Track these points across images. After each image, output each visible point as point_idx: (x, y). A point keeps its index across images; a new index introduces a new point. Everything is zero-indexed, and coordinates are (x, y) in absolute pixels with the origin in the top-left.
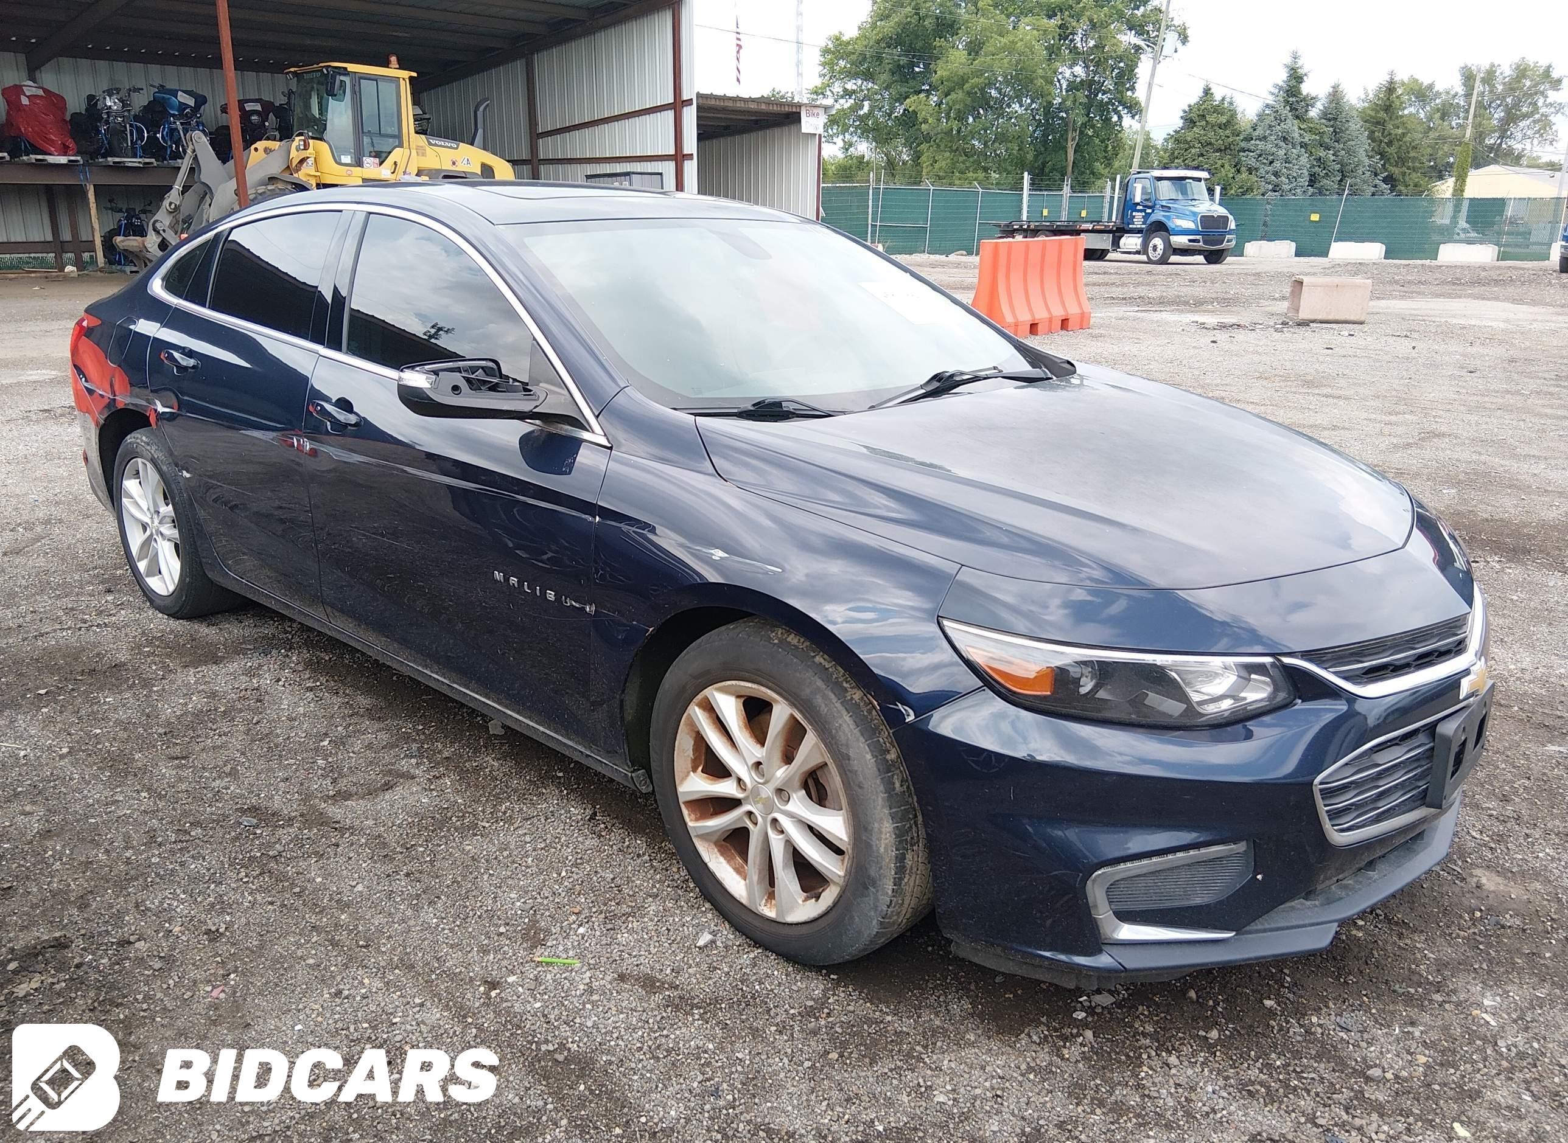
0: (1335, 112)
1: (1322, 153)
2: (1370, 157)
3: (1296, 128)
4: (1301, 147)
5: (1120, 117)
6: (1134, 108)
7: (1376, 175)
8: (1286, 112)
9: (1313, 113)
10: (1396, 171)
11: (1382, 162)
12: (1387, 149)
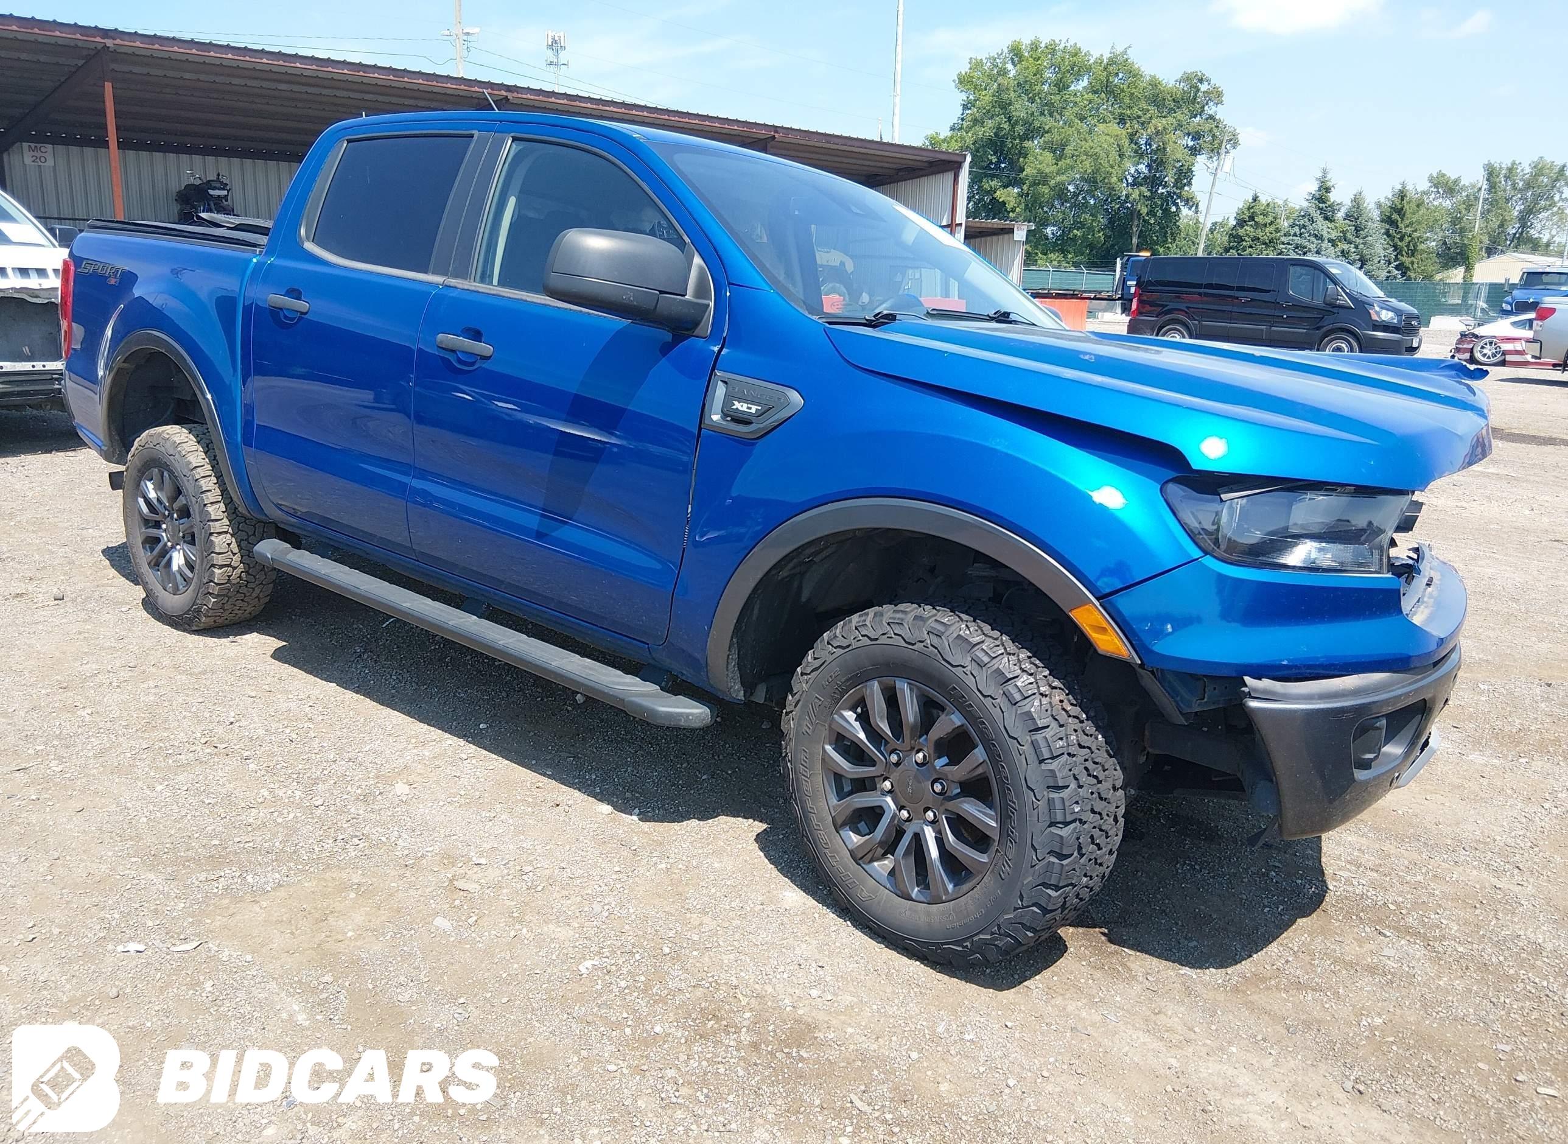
0: (1355, 216)
1: (1345, 247)
2: (1385, 249)
3: (1325, 228)
4: (1329, 241)
5: (1178, 208)
6: (1191, 202)
7: (1390, 263)
8: (1316, 215)
9: (1340, 215)
10: (1406, 260)
11: (1395, 253)
12: (1399, 243)
